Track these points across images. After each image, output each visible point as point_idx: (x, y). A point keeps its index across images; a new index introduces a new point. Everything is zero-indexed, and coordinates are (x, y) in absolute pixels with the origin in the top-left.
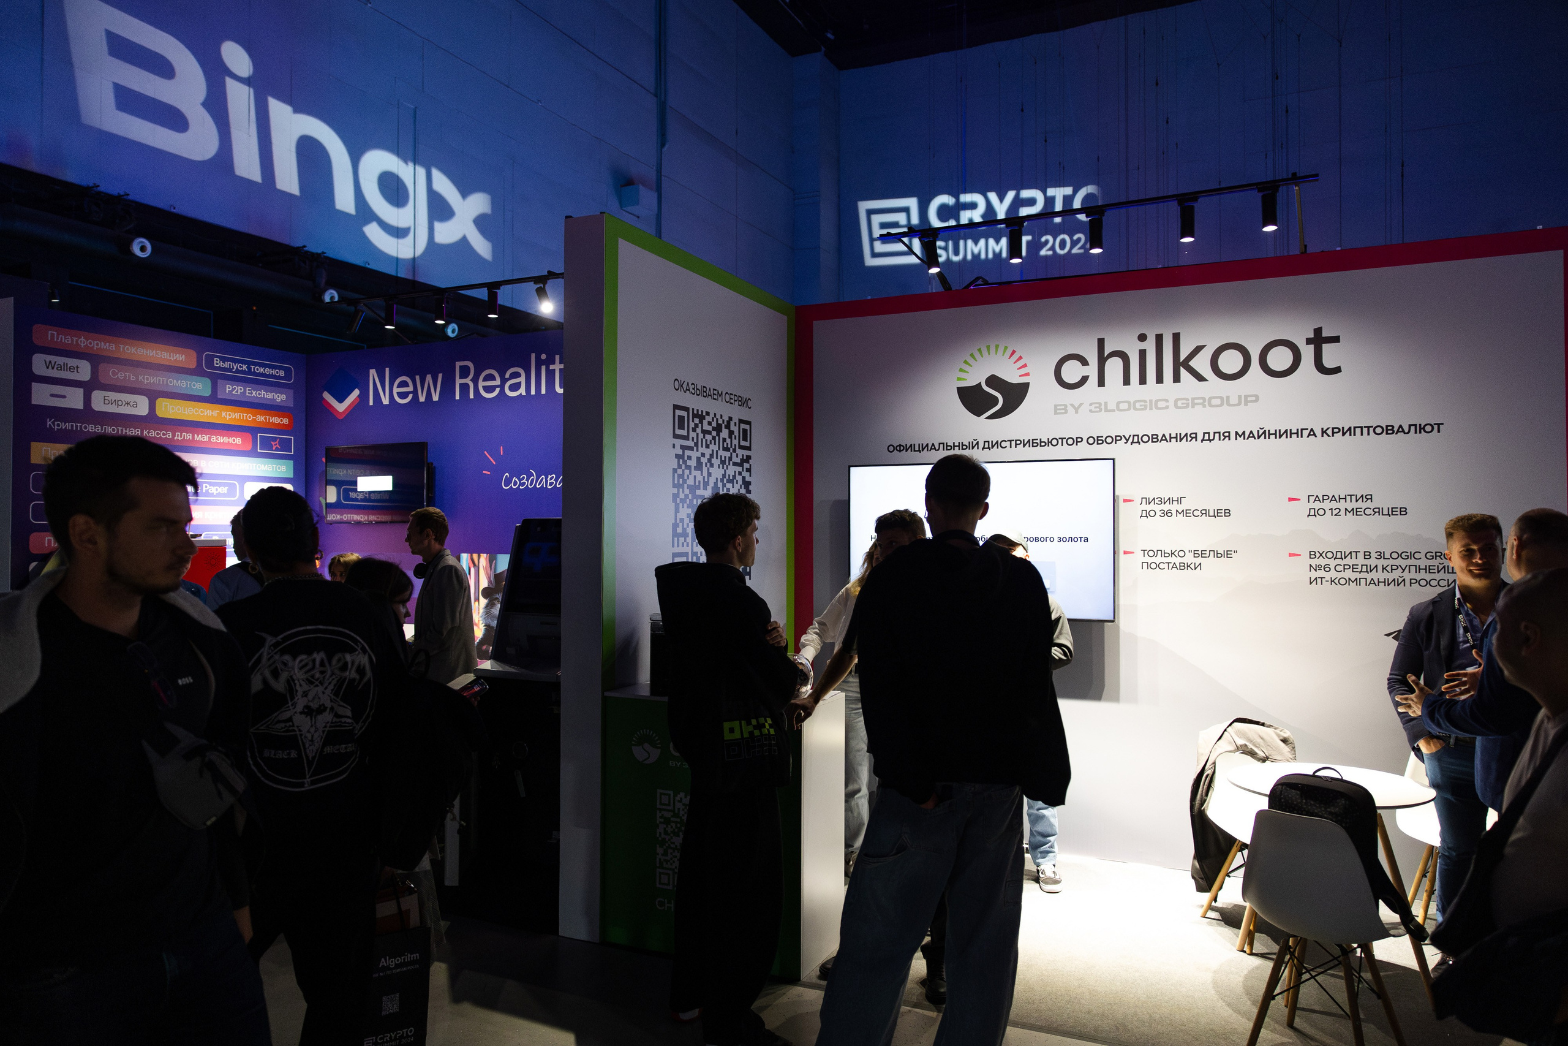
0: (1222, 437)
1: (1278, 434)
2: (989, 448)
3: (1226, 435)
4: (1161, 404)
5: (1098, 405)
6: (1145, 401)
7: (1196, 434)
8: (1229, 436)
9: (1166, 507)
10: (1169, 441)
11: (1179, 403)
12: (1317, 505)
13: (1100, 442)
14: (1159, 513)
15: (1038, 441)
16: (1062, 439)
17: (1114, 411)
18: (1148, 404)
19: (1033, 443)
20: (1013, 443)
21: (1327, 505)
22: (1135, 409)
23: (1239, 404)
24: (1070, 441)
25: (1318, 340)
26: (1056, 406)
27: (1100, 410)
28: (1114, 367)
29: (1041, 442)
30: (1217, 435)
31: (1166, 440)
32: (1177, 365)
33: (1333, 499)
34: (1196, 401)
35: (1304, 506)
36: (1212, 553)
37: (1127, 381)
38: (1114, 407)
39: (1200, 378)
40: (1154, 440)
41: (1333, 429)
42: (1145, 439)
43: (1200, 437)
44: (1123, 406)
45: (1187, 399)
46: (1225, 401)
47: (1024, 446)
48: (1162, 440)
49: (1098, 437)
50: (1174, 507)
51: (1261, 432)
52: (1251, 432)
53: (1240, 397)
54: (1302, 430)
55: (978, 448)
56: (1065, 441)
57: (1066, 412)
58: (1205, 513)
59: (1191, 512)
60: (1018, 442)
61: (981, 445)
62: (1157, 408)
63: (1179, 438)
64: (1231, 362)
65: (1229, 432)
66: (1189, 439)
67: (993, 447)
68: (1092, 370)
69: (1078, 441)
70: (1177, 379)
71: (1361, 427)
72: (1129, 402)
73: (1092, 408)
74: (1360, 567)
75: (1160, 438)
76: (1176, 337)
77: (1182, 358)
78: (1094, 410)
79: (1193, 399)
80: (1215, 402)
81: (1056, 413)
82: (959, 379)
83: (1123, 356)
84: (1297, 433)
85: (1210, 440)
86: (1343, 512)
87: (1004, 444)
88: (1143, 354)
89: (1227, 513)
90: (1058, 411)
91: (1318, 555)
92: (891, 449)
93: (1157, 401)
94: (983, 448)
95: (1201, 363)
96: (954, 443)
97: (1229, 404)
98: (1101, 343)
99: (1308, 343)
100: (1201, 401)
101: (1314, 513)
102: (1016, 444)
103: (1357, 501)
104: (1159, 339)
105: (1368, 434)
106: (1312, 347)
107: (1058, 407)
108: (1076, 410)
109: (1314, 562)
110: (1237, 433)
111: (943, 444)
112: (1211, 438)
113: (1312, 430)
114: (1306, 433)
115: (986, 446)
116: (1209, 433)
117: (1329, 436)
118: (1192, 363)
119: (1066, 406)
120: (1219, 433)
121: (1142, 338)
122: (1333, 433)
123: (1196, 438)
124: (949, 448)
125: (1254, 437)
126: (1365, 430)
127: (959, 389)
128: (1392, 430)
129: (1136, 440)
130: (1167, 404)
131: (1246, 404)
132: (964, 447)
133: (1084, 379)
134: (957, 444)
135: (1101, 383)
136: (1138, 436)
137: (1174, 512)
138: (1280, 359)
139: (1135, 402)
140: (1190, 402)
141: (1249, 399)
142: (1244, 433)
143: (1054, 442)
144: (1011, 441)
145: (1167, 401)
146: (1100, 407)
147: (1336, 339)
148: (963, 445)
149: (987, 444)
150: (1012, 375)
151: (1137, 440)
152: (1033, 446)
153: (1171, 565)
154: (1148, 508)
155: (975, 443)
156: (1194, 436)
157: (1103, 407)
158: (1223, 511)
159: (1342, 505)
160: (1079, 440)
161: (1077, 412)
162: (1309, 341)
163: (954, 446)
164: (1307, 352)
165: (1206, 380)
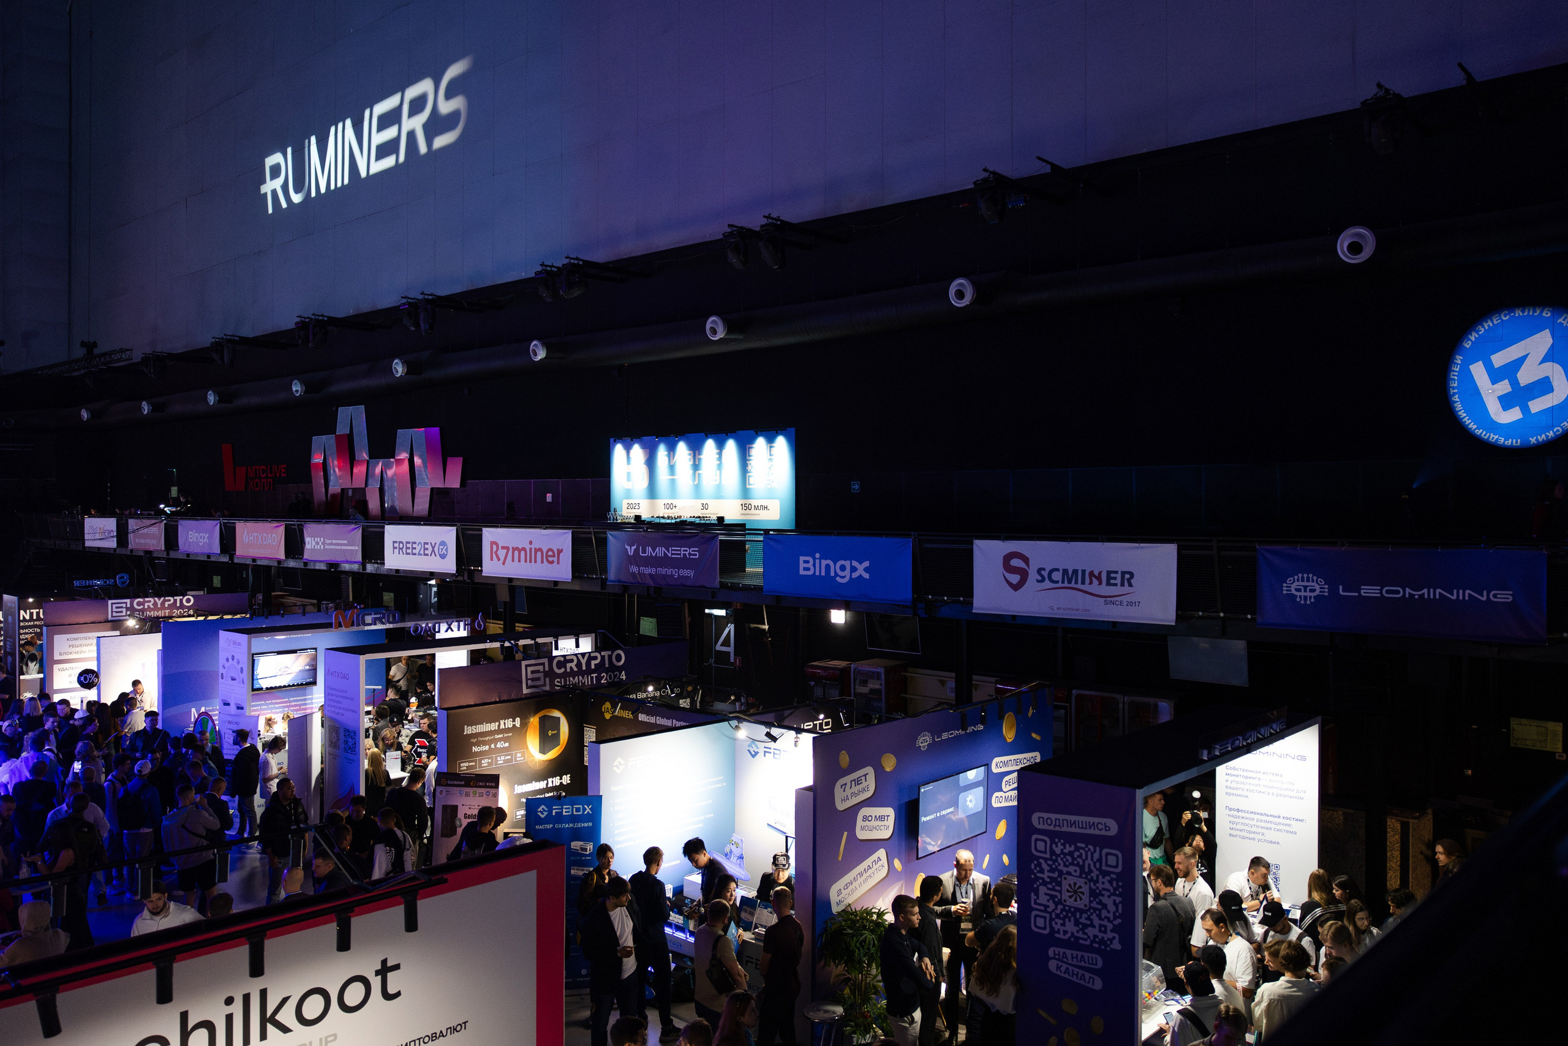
32: (264, 1022)
39: (285, 1030)
53: (321, 1040)
83: (209, 1026)
88: (229, 1018)
95: (287, 1016)
98: (184, 1016)
99: (376, 975)
106: (379, 977)
118: (278, 1017)
126: (417, 1042)
128: (436, 1036)
147: (397, 967)
162: (377, 973)
164: (376, 983)
165: (291, 1031)
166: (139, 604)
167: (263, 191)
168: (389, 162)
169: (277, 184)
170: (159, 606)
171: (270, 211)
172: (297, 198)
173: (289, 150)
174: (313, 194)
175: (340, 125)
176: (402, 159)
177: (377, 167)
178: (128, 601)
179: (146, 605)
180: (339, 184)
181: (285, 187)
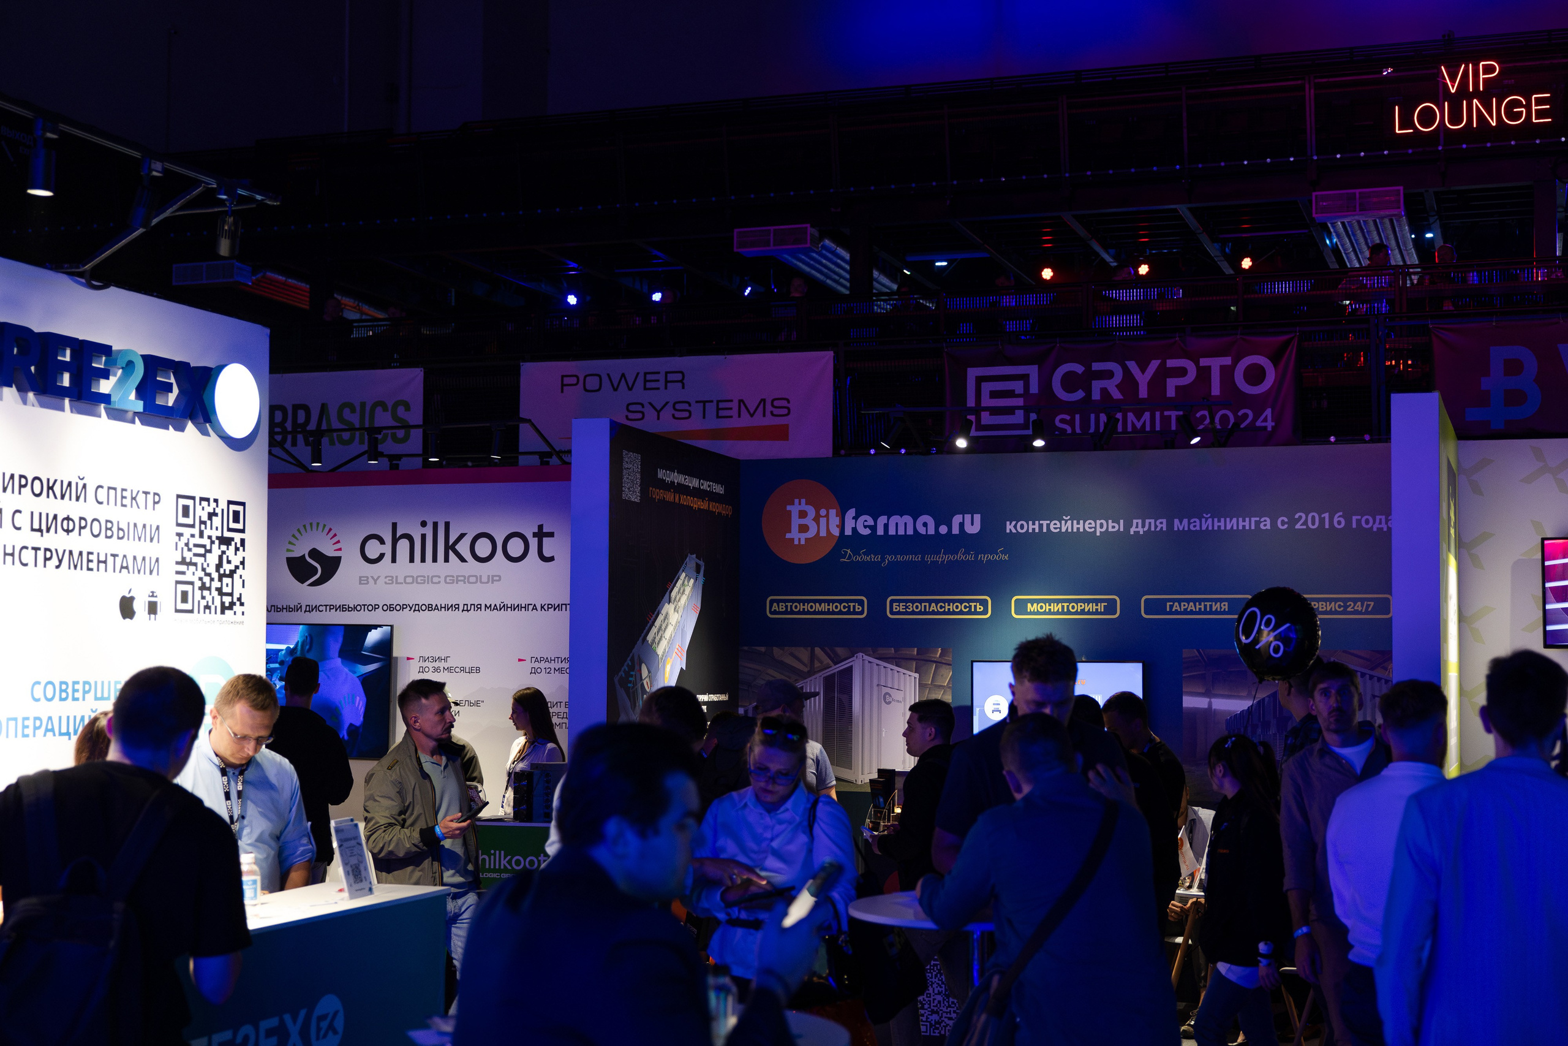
1: (514, 608)
2: (309, 611)
3: (479, 607)
4: (436, 580)
7: (458, 605)
8: (481, 608)
9: (437, 664)
12: (537, 665)
13: (392, 609)
14: (431, 670)
15: (347, 607)
16: (364, 605)
17: (402, 583)
20: (328, 607)
21: (543, 665)
22: (417, 583)
23: (488, 582)
24: (370, 608)
25: (540, 535)
26: (360, 577)
28: (403, 546)
29: (349, 607)
30: (473, 606)
33: (547, 660)
34: (459, 578)
35: (528, 665)
36: (467, 702)
37: (412, 560)
40: (430, 609)
41: (548, 605)
43: (461, 608)
44: (409, 580)
45: (453, 577)
46: (479, 579)
48: (435, 609)
49: (390, 605)
50: (442, 664)
51: (502, 605)
52: (495, 605)
54: (528, 605)
55: (301, 611)
56: (366, 607)
58: (463, 669)
59: (454, 669)
61: (304, 609)
62: (432, 583)
63: (447, 608)
64: (483, 548)
65: (481, 605)
66: (454, 609)
67: (312, 610)
68: (387, 549)
69: (375, 607)
70: (447, 560)
71: (566, 605)
72: (413, 577)
74: (562, 714)
75: (433, 607)
76: (447, 525)
77: (451, 542)
78: (388, 582)
79: (457, 576)
80: (473, 579)
81: (360, 583)
82: (288, 550)
85: (468, 611)
86: (553, 670)
89: (478, 670)
90: (362, 582)
93: (433, 577)
94: (305, 611)
97: (481, 582)
100: (463, 578)
101: (534, 671)
102: (330, 609)
103: (562, 662)
104: (435, 525)
107: (362, 579)
108: (375, 581)
110: (486, 605)
111: (274, 606)
112: (469, 609)
113: (535, 605)
117: (545, 610)
119: (367, 577)
120: (474, 605)
121: (424, 524)
122: (548, 608)
123: (458, 608)
124: (279, 610)
125: (497, 609)
130: (439, 579)
131: (492, 583)
132: (291, 610)
133: (382, 556)
134: (285, 607)
135: (394, 560)
136: (418, 605)
137: (442, 669)
138: (516, 547)
139: (418, 577)
140: (455, 579)
141: (495, 578)
143: (359, 608)
144: (326, 606)
145: (439, 577)
146: (392, 580)
150: (329, 551)
151: (417, 608)
152: (343, 611)
154: (424, 665)
155: (299, 606)
156: (456, 607)
157: (394, 580)
158: (475, 669)
159: (553, 665)
160: (377, 607)
161: (375, 583)
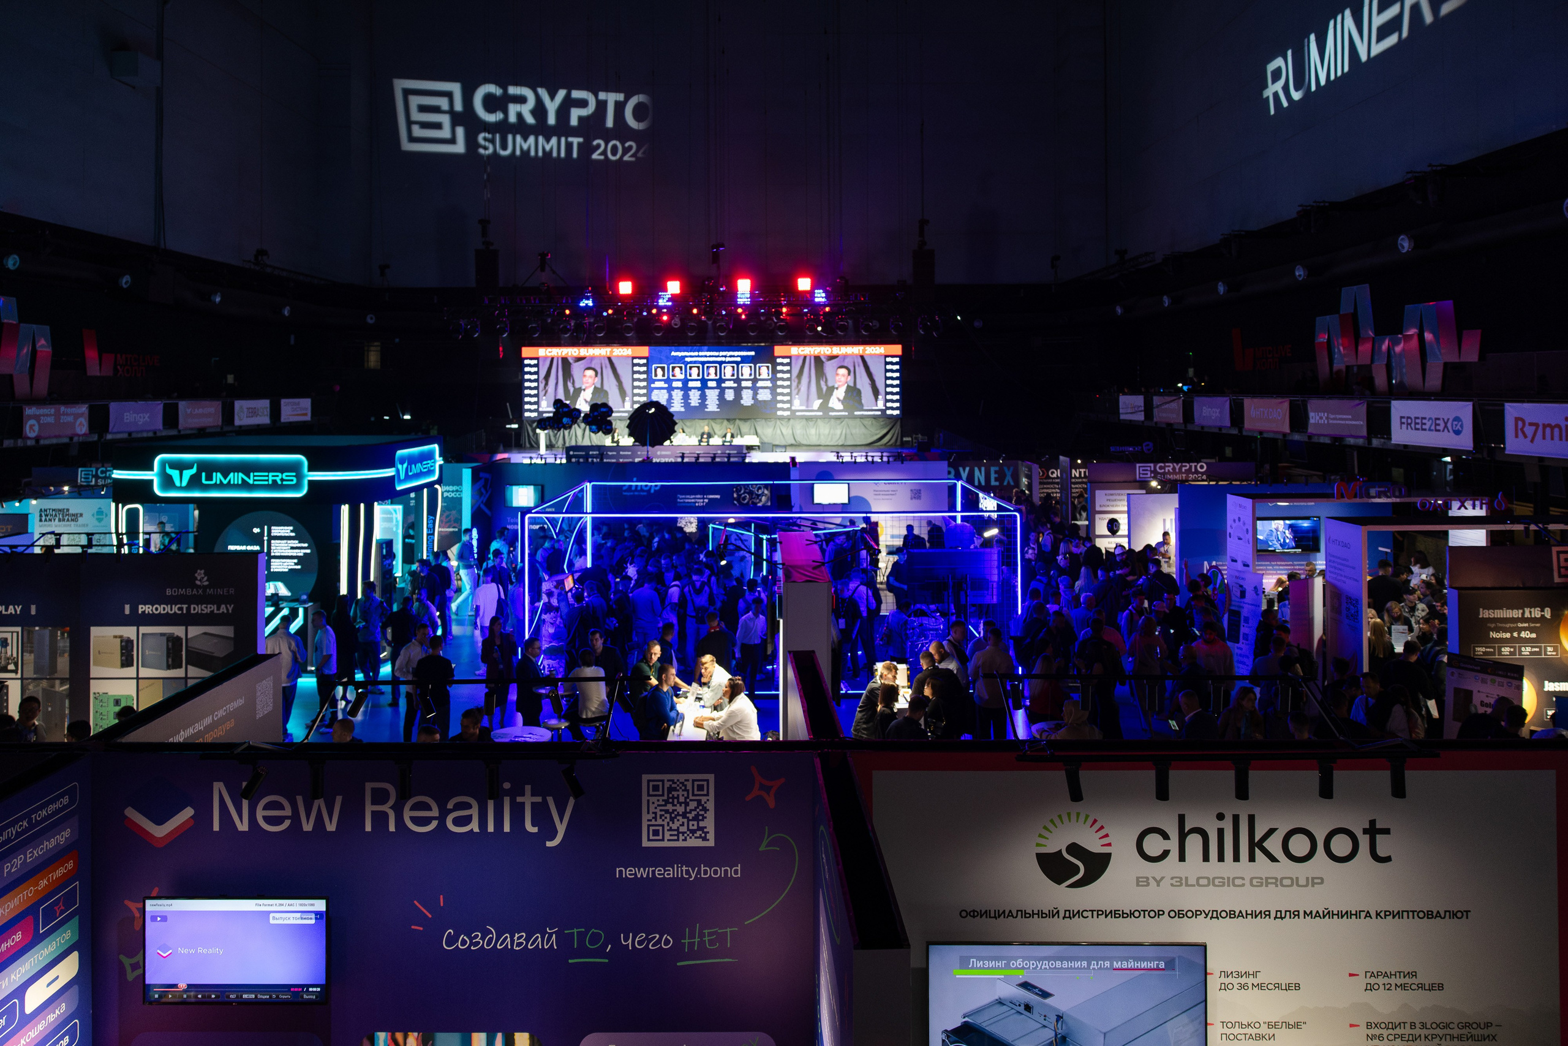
0: (1292, 916)
5: (1179, 880)
6: (1223, 878)
10: (1245, 916)
11: (1255, 882)
18: (1226, 881)
19: (1115, 914)
27: (1181, 885)
31: (1242, 916)
32: (1252, 845)
38: (1195, 883)
39: (1273, 859)
42: (1224, 914)
47: (1106, 916)
53: (1307, 879)
57: (1148, 885)
60: (1100, 913)
73: (1173, 882)
83: (1203, 834)
84: (1356, 915)
87: (1085, 914)
88: (1221, 832)
91: (1373, 1025)
92: (964, 914)
95: (1274, 845)
96: (1033, 911)
98: (1182, 819)
99: (1364, 833)
105: (1413, 918)
106: (1368, 836)
109: (1371, 1032)
114: (1363, 914)
115: (1067, 915)
116: (1281, 911)
118: (1266, 845)
126: (1411, 914)
127: (1038, 855)
128: (1430, 913)
129: (1215, 915)
142: (1311, 912)
147: (1387, 831)
148: (1042, 913)
149: (1067, 913)
153: (1247, 1036)
162: (1365, 831)
163: (1033, 914)
164: (1364, 841)
165: (1278, 861)
166: (1161, 468)
167: (1265, 96)
168: (1392, 40)
169: (1278, 86)
170: (1177, 471)
171: (1272, 112)
172: (1296, 96)
173: (1289, 53)
174: (1313, 88)
175: (1339, 18)
176: (1405, 34)
177: (1377, 49)
178: (1152, 465)
179: (1167, 469)
180: (1339, 73)
181: (1286, 88)
